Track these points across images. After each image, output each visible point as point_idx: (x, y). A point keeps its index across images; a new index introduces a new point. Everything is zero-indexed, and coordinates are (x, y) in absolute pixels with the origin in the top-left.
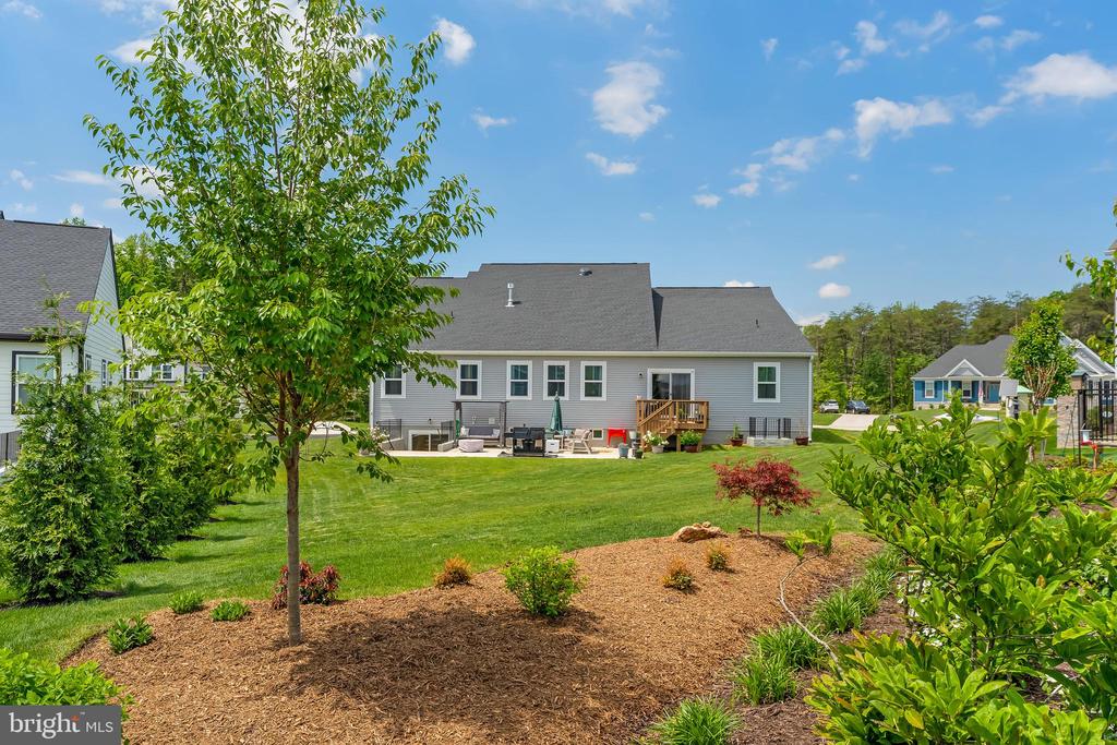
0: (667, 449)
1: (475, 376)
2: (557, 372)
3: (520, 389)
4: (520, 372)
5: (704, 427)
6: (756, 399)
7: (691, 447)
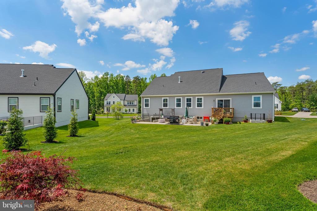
0: (219, 123)
1: (167, 102)
2: (189, 100)
3: (179, 105)
4: (179, 100)
5: (232, 116)
6: (253, 107)
7: (228, 123)
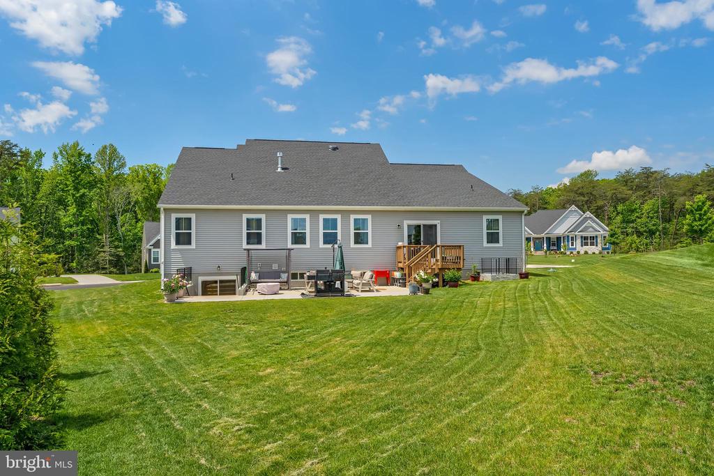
1: (259, 228)
4: (299, 224)
5: (461, 266)
6: (485, 244)
7: (455, 283)
